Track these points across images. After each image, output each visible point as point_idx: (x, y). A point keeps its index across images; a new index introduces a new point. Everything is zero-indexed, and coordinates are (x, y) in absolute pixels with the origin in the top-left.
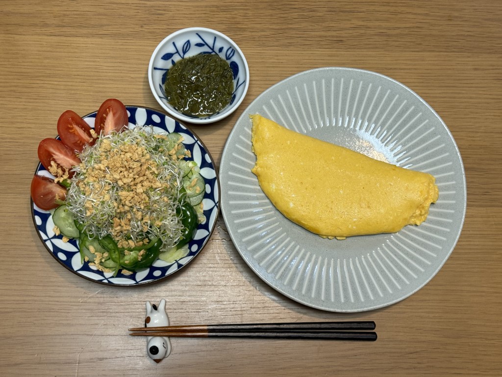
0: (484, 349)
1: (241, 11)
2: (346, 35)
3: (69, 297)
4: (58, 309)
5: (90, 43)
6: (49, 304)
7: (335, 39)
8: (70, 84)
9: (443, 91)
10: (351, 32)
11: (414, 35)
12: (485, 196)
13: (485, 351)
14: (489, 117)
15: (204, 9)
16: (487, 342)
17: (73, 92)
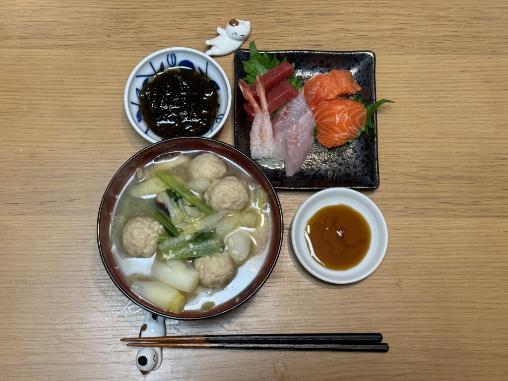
0: (477, 370)
1: (213, 17)
2: (325, 39)
3: (34, 324)
4: (24, 337)
5: (54, 54)
6: (13, 332)
7: (313, 44)
8: (33, 98)
9: (428, 96)
10: (329, 35)
11: (396, 37)
12: (475, 206)
13: (478, 371)
14: (479, 122)
15: (174, 15)
16: (480, 362)
17: (36, 106)
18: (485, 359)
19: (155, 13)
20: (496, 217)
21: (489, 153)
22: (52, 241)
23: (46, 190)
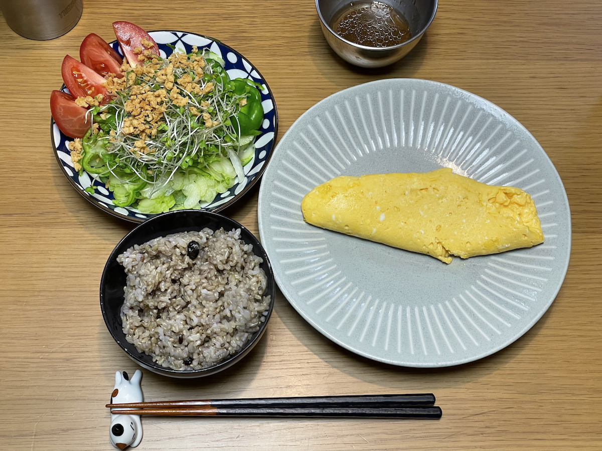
3: (25, 352)
4: (11, 368)
18: (581, 395)
19: (180, 14)
20: (583, 233)
21: (569, 163)
22: (51, 257)
23: (48, 200)
